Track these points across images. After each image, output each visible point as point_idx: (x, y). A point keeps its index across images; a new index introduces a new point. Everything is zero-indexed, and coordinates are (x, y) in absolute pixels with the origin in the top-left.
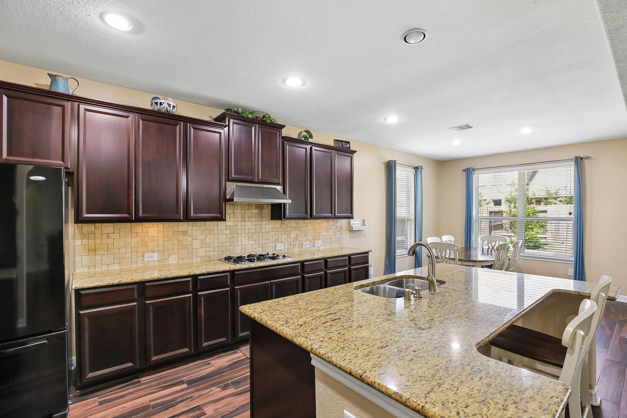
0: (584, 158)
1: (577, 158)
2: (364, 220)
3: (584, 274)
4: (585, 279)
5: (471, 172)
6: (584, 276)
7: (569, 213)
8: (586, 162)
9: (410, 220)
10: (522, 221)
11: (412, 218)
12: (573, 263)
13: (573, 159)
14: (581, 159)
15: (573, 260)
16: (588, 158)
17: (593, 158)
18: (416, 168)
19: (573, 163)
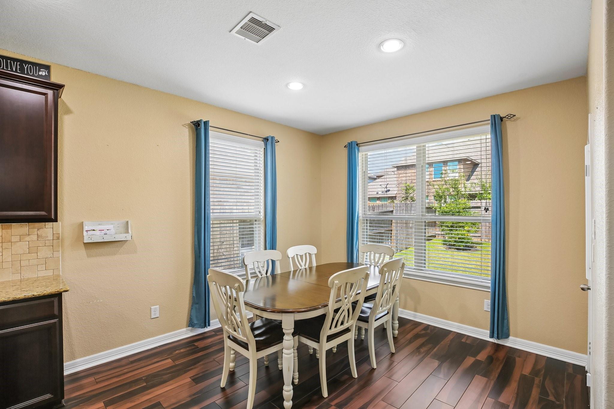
0: (505, 117)
1: (494, 117)
2: (127, 222)
3: (507, 310)
4: (508, 318)
5: (353, 149)
6: (506, 314)
7: (485, 209)
8: (509, 125)
9: (259, 221)
10: (422, 222)
11: (262, 218)
12: (490, 291)
13: (489, 120)
14: (502, 119)
15: (490, 285)
16: (511, 117)
17: (519, 118)
18: (266, 140)
19: (489, 127)
